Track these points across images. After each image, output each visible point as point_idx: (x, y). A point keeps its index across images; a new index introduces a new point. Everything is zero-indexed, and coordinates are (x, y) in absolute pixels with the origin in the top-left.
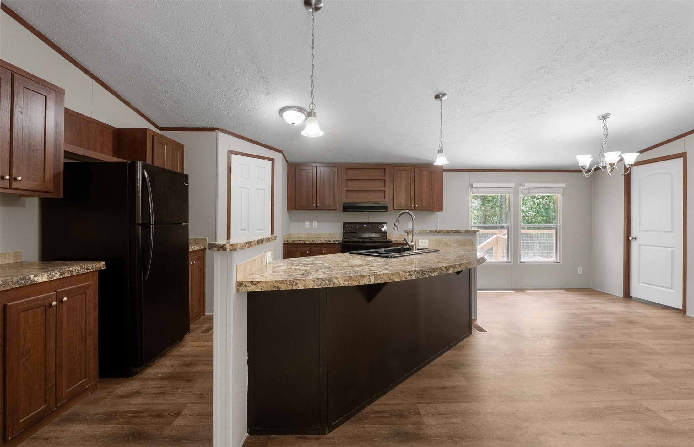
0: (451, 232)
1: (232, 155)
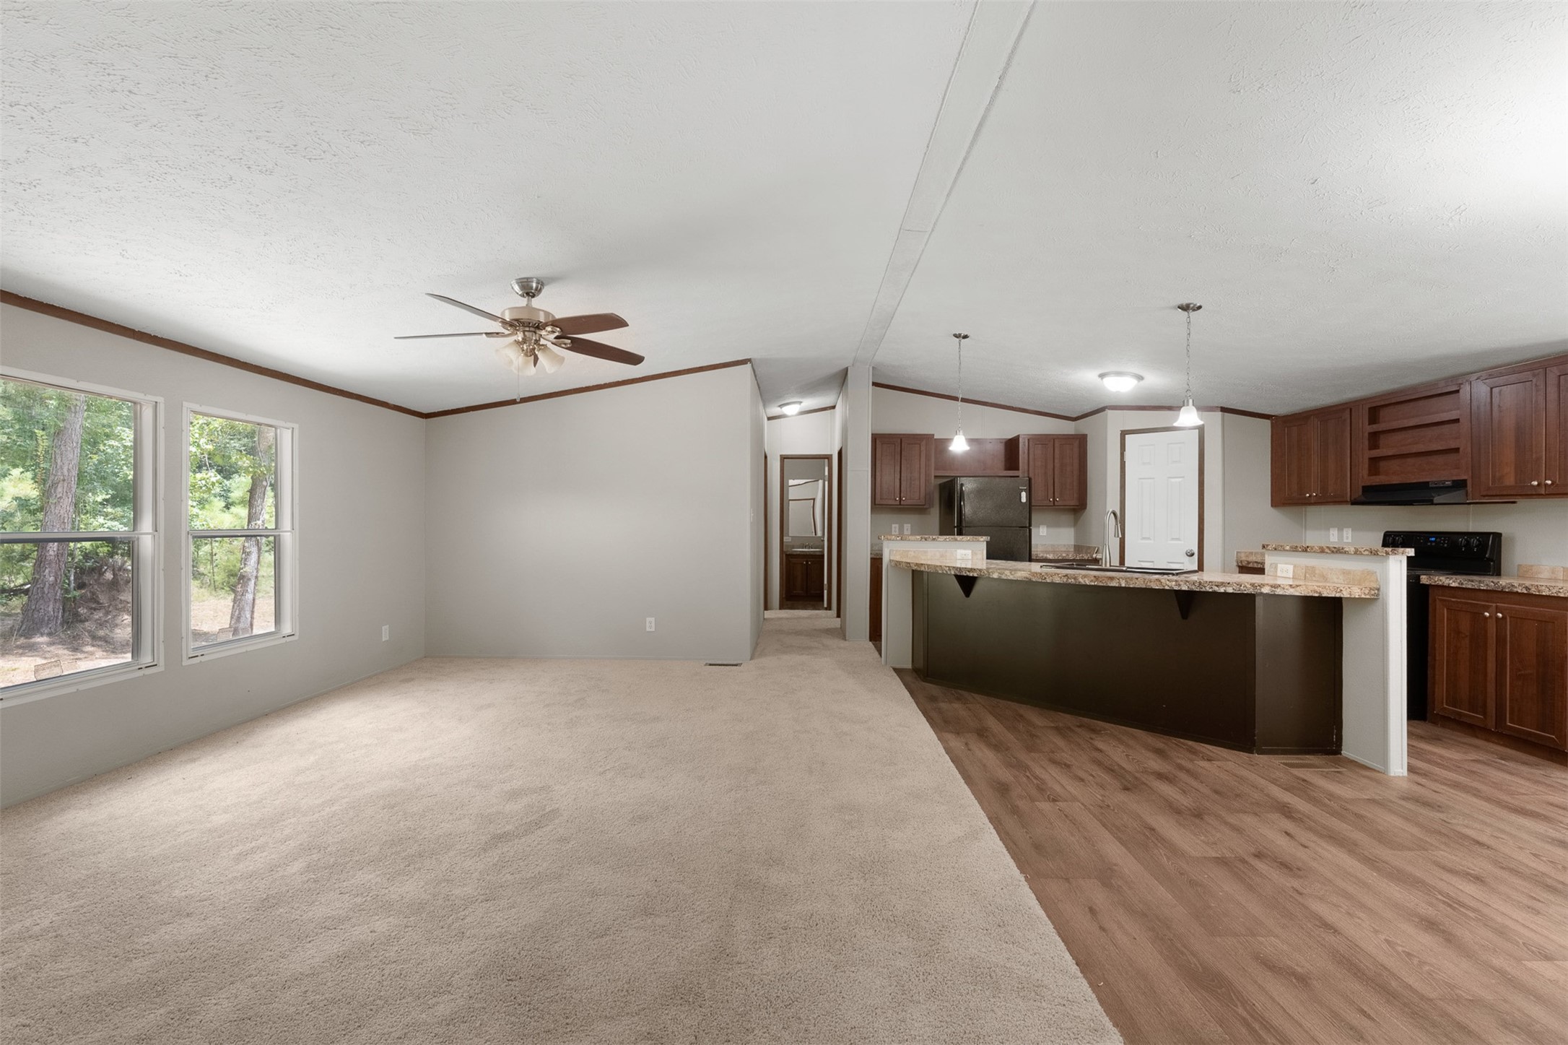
0: (1327, 550)
1: (1127, 436)
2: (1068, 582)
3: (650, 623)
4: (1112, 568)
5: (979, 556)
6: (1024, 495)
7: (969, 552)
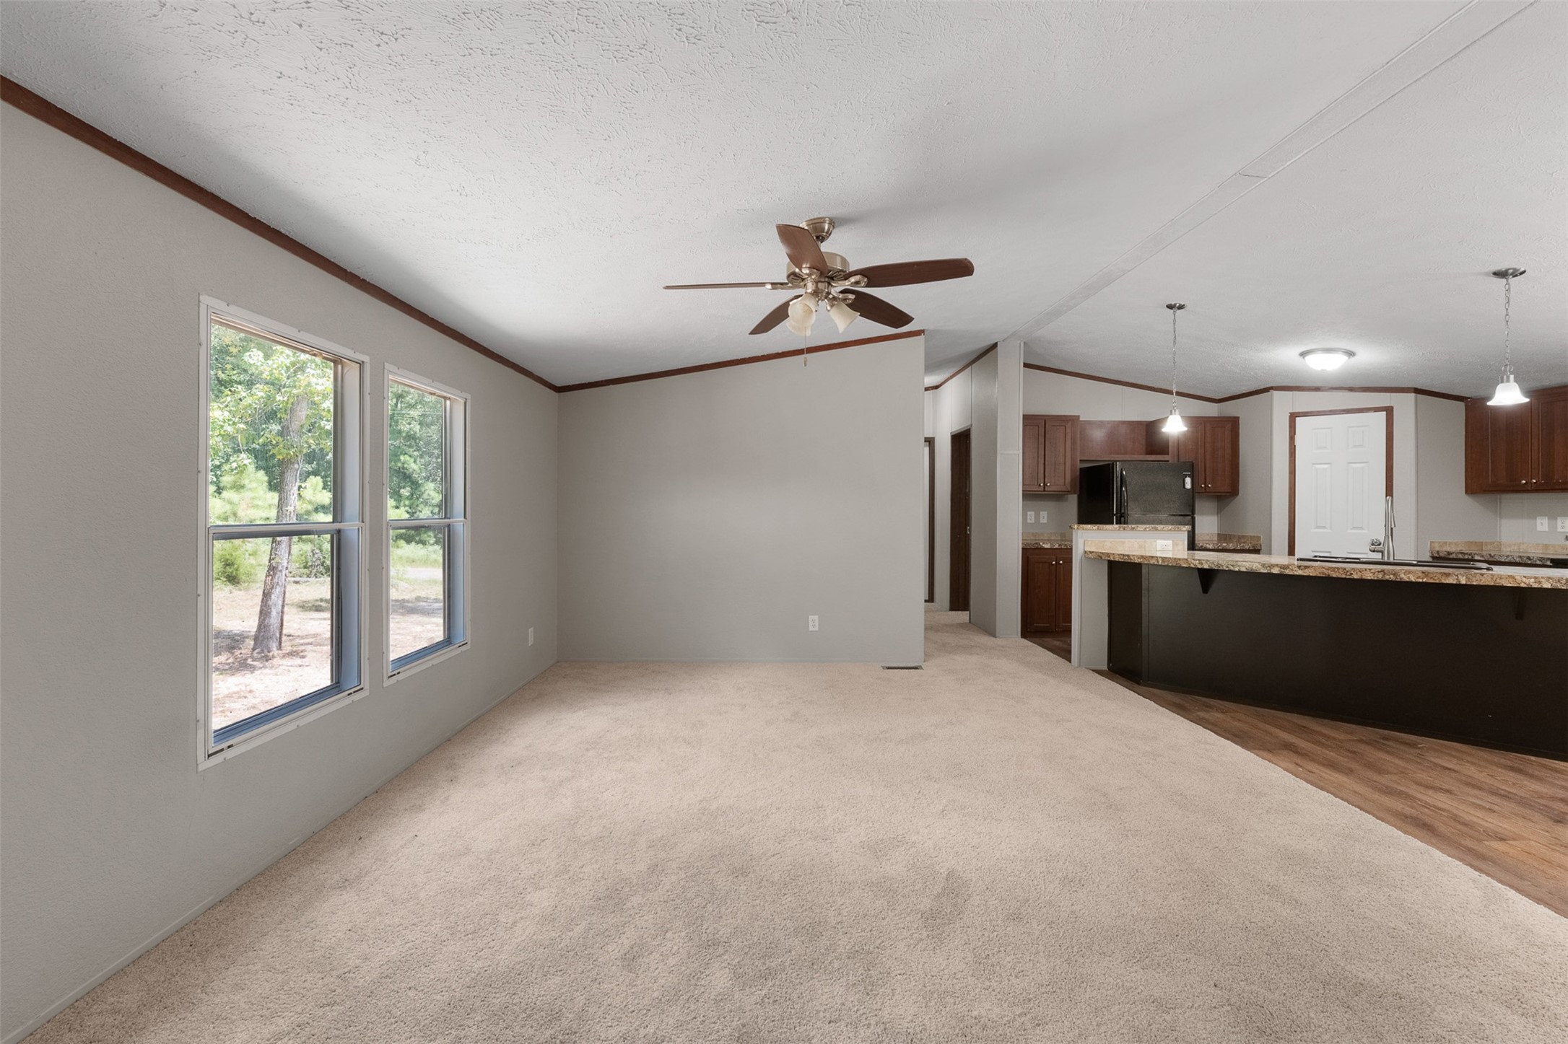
1: (1297, 418)
2: (1384, 579)
3: (813, 621)
4: (1395, 561)
5: (1180, 547)
6: (1188, 480)
7: (1170, 543)
